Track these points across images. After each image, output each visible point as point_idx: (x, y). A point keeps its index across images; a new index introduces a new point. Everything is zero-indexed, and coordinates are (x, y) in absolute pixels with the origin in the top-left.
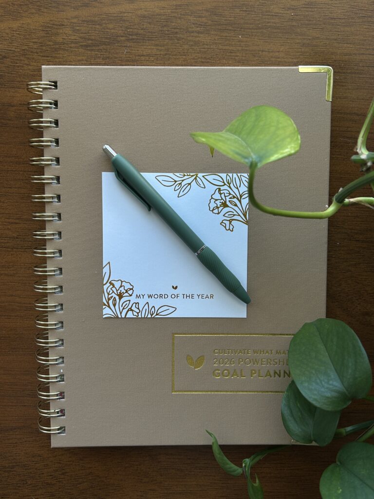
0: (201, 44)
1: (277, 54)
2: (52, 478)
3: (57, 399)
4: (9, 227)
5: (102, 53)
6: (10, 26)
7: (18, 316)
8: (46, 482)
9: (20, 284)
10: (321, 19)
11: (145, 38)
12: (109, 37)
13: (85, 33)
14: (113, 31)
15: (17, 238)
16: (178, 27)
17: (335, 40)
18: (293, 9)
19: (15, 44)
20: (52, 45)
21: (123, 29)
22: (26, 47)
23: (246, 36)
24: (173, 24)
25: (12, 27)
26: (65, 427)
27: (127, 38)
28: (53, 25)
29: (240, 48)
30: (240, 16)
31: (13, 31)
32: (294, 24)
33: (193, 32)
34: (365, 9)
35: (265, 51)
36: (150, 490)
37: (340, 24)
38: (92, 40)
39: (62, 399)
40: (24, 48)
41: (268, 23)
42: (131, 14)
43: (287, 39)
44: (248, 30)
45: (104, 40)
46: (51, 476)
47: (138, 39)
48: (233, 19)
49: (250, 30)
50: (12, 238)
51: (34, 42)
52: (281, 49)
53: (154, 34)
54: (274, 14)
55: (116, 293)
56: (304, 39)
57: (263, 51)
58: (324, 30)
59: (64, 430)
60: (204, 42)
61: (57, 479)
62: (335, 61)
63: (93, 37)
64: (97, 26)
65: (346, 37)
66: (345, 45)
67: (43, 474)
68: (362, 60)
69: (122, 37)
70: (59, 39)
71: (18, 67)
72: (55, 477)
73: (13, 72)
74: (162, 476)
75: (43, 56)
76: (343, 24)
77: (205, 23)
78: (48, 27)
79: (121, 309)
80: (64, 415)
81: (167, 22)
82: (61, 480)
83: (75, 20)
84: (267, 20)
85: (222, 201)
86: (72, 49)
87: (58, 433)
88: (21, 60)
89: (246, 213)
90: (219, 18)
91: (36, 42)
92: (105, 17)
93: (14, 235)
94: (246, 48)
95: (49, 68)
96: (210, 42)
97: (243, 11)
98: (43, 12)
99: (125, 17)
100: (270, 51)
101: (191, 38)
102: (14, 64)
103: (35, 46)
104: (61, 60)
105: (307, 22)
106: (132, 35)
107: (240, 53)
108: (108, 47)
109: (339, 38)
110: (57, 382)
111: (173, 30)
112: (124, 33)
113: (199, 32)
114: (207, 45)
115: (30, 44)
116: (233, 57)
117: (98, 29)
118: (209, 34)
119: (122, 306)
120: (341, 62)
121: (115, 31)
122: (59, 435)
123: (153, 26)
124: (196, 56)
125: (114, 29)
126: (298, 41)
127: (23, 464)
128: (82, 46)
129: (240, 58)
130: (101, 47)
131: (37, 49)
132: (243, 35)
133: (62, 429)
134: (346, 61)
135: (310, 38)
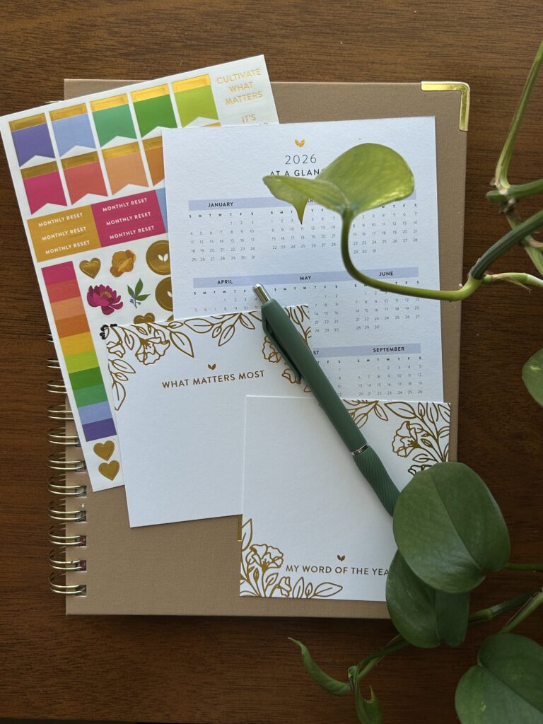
0: (286, 53)
1: (393, 67)
2: (68, 662)
3: (76, 545)
4: (15, 304)
5: (149, 65)
6: (23, 27)
7: (24, 430)
8: (59, 667)
9: (28, 385)
10: (455, 20)
11: (210, 44)
12: (158, 42)
13: (126, 37)
14: (164, 34)
15: (26, 320)
16: (255, 29)
17: (476, 47)
18: (416, 5)
19: (30, 52)
20: (81, 53)
21: (179, 31)
22: (44, 56)
23: (350, 42)
24: (248, 25)
25: (26, 27)
26: (85, 586)
27: (184, 44)
28: (82, 25)
29: (341, 59)
30: (341, 14)
31: (27, 33)
32: (417, 25)
33: (275, 36)
34: (518, 5)
35: (376, 63)
36: (206, 683)
37: (482, 25)
38: (135, 46)
39: (82, 545)
40: (41, 57)
41: (381, 23)
42: (190, 11)
43: (408, 45)
44: (354, 34)
45: (151, 47)
46: (66, 659)
47: (198, 45)
48: (332, 18)
49: (355, 34)
50: (19, 320)
51: (54, 49)
52: (399, 60)
53: (221, 39)
54: (389, 12)
55: (259, 562)
56: (431, 46)
57: (373, 63)
58: (460, 34)
59: (85, 591)
60: (290, 50)
61: (74, 664)
62: (475, 77)
63: (137, 43)
64: (143, 28)
65: (491, 45)
66: (490, 55)
67: (55, 656)
68: (512, 76)
69: (177, 42)
70: (90, 45)
71: (33, 82)
72: (71, 661)
73: (25, 90)
74: (223, 664)
75: (67, 68)
76: (487, 26)
77: (294, 24)
78: (75, 28)
79: (265, 584)
80: (85, 569)
81: (239, 21)
82: (79, 665)
83: (112, 19)
84: (379, 20)
85: (411, 439)
86: (107, 59)
87: (76, 594)
88: (36, 73)
89: (445, 457)
90: (312, 16)
91: (58, 49)
92: (153, 14)
93: (22, 315)
94: (350, 59)
95: (74, 82)
96: (299, 50)
97: (345, 6)
98: (68, 8)
99: (181, 14)
100: (384, 62)
101: (273, 45)
102: (27, 79)
103: (57, 55)
104: (92, 73)
105: (435, 22)
106: (190, 40)
107: (341, 65)
108: (158, 56)
109: (481, 46)
110: (76, 521)
111: (248, 33)
112: (180, 37)
113: (283, 36)
114: (295, 53)
115: (50, 52)
116: (331, 71)
117: (144, 31)
118: (297, 38)
119: (266, 581)
120: (483, 79)
121: (167, 34)
122: (77, 597)
123: (220, 27)
124: (280, 69)
125: (166, 31)
126: (422, 49)
127: (27, 641)
128: (121, 54)
129: (342, 72)
130: (147, 57)
131: (59, 58)
132: (346, 40)
133: (82, 589)
134: (490, 78)
135: (439, 44)
